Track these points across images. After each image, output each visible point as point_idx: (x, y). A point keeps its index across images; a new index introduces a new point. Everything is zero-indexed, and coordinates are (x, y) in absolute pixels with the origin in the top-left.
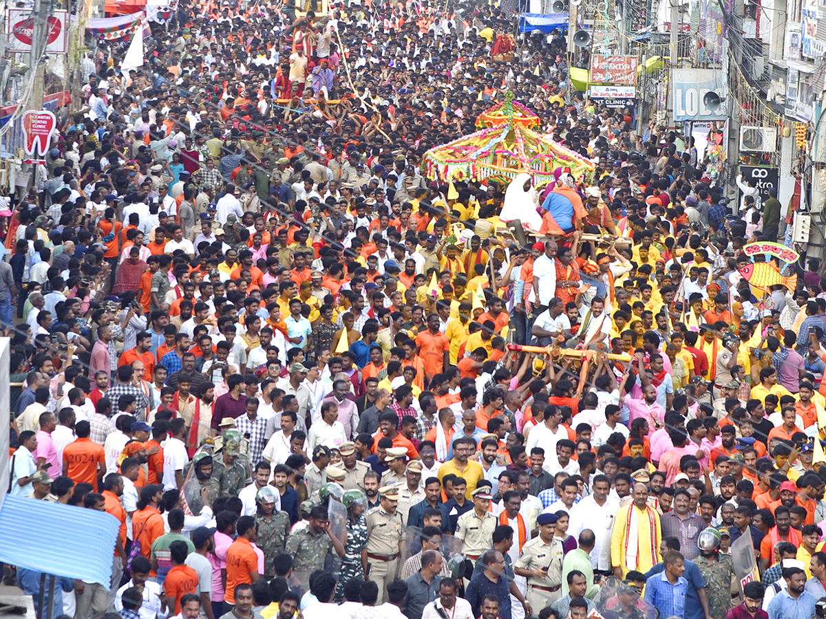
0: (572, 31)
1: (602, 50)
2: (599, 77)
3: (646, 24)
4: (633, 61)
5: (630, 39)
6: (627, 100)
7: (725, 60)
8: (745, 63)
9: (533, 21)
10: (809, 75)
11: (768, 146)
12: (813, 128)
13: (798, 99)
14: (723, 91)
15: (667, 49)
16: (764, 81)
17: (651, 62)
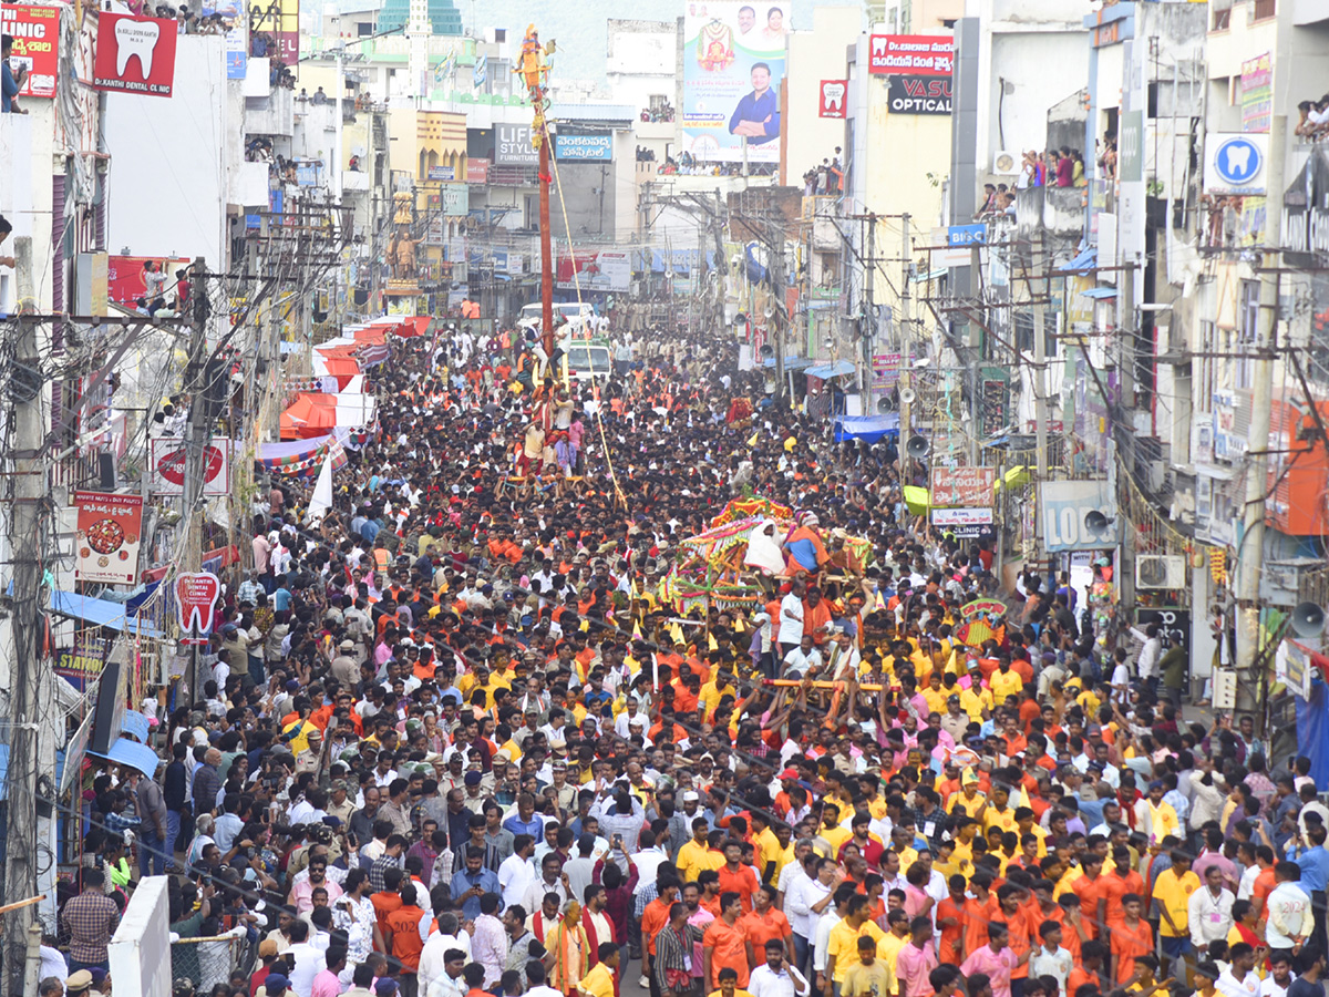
0: (905, 438)
1: (946, 461)
2: (944, 497)
3: (1003, 424)
4: (988, 475)
5: (983, 445)
6: (981, 526)
7: (1111, 467)
8: (1139, 472)
9: (851, 427)
10: (1225, 484)
11: (1175, 580)
12: (1234, 554)
13: (1212, 516)
14: (1111, 509)
15: (1033, 456)
16: (1164, 494)
17: (1011, 475)
